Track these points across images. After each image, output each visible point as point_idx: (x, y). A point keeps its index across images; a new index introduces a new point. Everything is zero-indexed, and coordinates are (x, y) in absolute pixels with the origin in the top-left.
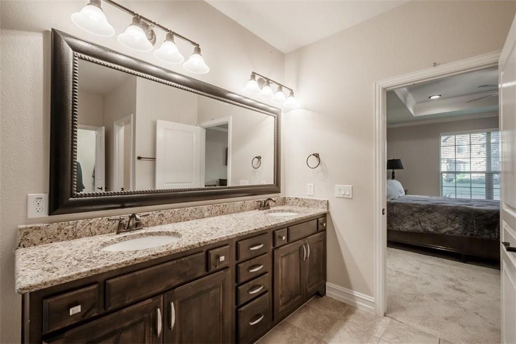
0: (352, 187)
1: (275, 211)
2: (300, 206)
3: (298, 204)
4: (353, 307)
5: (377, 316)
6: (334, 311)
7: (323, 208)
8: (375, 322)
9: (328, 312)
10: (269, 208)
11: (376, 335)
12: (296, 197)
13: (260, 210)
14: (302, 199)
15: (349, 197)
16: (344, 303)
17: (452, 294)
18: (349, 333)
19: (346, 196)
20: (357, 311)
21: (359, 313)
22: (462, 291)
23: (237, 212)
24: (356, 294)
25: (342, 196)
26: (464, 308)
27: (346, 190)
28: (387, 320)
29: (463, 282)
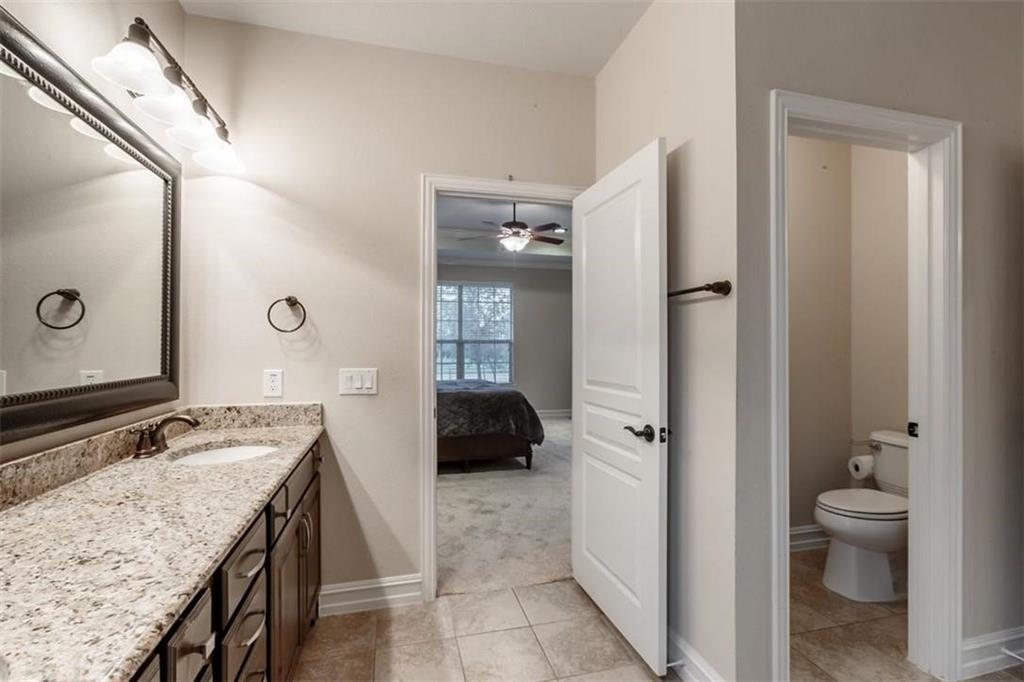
0: (378, 372)
1: (185, 452)
2: (243, 425)
3: (237, 424)
4: (383, 610)
5: (428, 605)
6: (356, 639)
7: (310, 422)
8: (432, 618)
9: (346, 648)
10: (166, 447)
11: (447, 636)
12: (227, 405)
13: (137, 456)
14: (249, 408)
15: (371, 392)
16: (363, 613)
17: (483, 521)
18: (408, 661)
19: (366, 392)
20: (395, 614)
21: (401, 616)
22: (490, 512)
23: (65, 482)
24: (387, 581)
25: (357, 392)
26: (507, 534)
27: (364, 376)
28: (443, 602)
29: (483, 500)
